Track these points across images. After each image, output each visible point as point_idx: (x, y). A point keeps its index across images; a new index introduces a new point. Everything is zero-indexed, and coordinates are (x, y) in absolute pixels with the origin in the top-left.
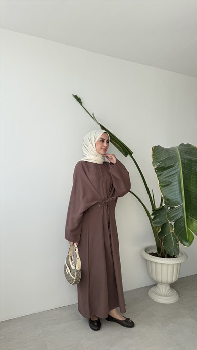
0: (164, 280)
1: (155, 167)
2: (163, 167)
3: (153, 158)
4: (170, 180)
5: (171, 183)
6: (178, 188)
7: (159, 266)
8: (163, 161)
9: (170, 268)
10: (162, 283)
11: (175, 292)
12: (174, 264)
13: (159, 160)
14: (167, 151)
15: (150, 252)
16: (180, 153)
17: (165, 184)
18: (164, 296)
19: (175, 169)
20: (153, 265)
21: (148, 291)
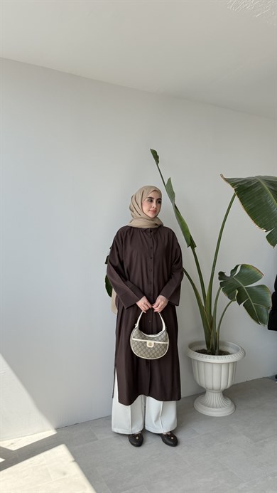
0: (216, 385)
7: (209, 367)
9: (224, 369)
10: (213, 389)
11: (230, 402)
12: (228, 364)
15: (197, 349)
18: (215, 407)
20: (202, 366)
21: (194, 401)
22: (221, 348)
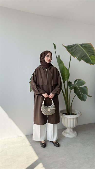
0: (69, 126)
9: (72, 120)
11: (75, 132)
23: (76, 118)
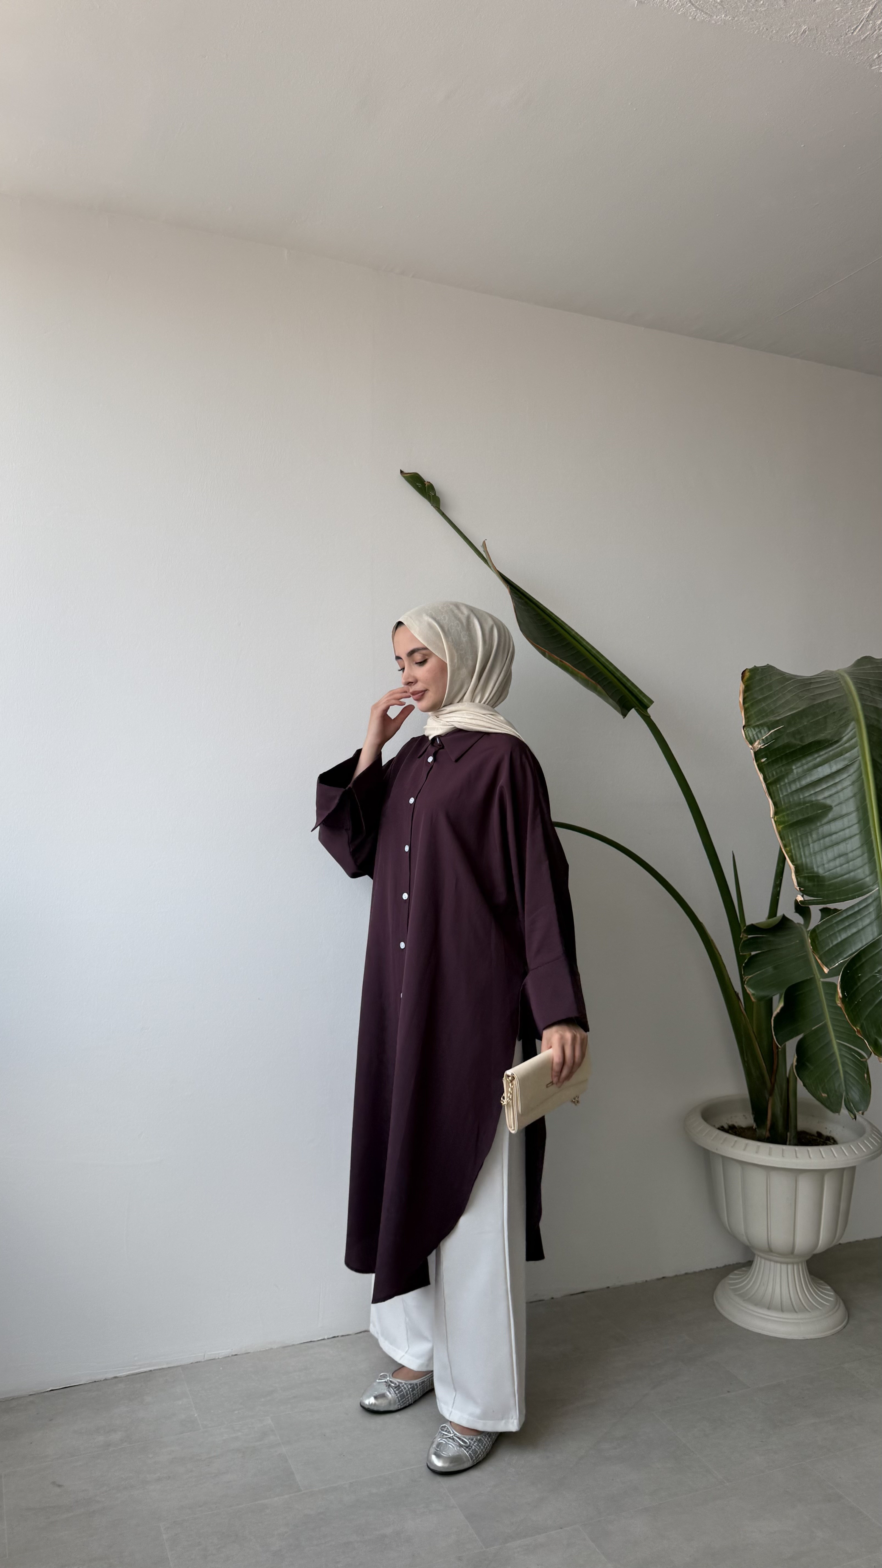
0: (781, 1239)
1: (758, 745)
2: (787, 746)
3: (746, 710)
4: (820, 797)
5: (827, 809)
6: (855, 829)
7: (758, 1180)
8: (791, 720)
10: (771, 1249)
11: (829, 1295)
12: (823, 1172)
13: (772, 718)
14: (805, 683)
15: (726, 1121)
16: (859, 690)
17: (800, 817)
18: (782, 1310)
19: (841, 754)
20: (736, 1173)
21: (714, 1289)
22: (803, 1123)
23: (841, 1171)
